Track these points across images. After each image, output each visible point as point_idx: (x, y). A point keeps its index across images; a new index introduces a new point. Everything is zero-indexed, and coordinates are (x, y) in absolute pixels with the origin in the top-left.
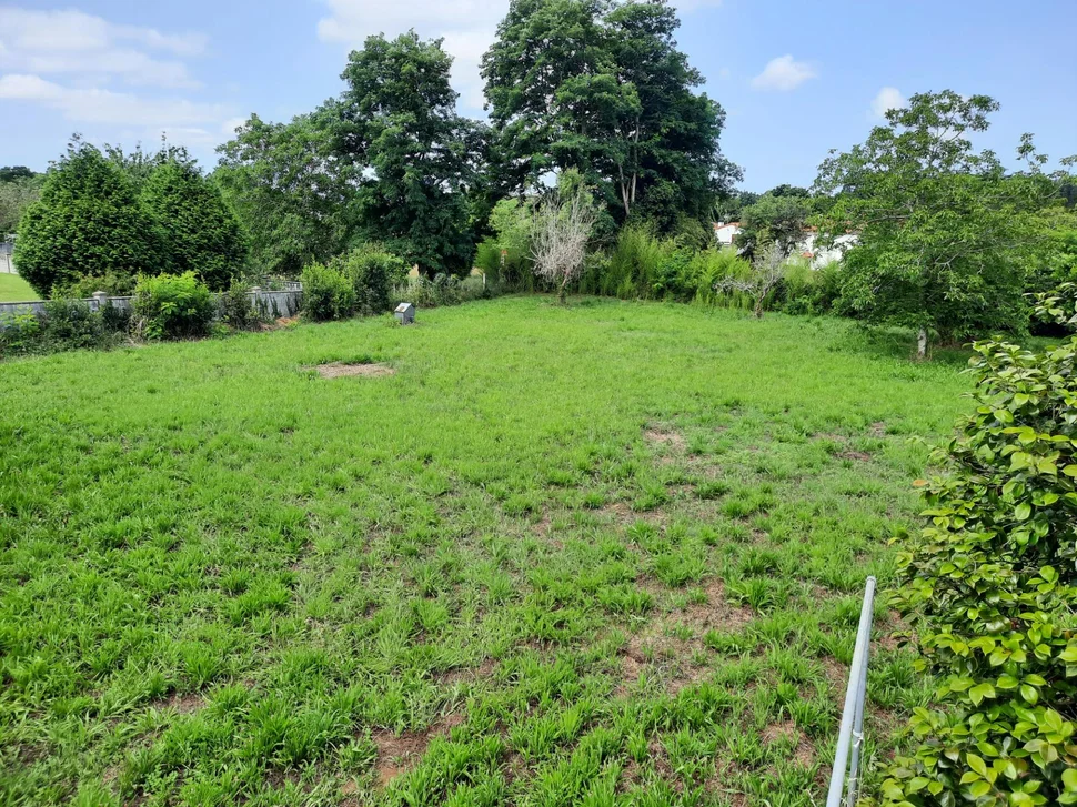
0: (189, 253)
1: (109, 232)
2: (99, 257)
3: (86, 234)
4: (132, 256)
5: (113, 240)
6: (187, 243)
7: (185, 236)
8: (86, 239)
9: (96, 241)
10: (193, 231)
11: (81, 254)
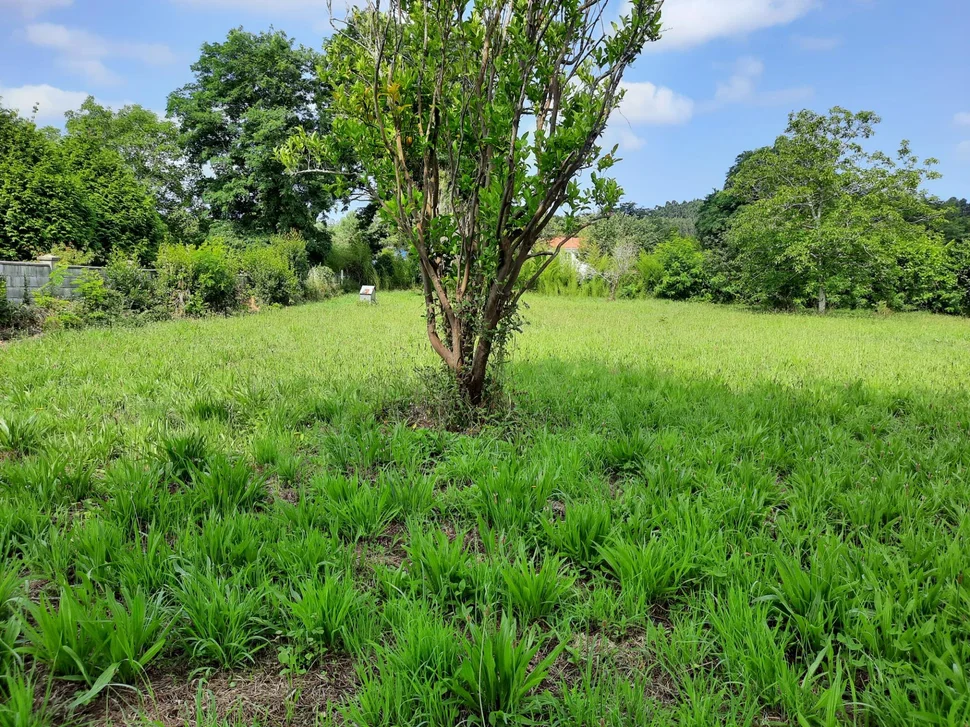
0: (113, 235)
1: (47, 204)
2: (36, 231)
3: (22, 203)
4: (69, 232)
5: (50, 213)
6: (111, 222)
7: (107, 215)
8: (23, 210)
9: (32, 213)
10: (114, 211)
11: (15, 228)
